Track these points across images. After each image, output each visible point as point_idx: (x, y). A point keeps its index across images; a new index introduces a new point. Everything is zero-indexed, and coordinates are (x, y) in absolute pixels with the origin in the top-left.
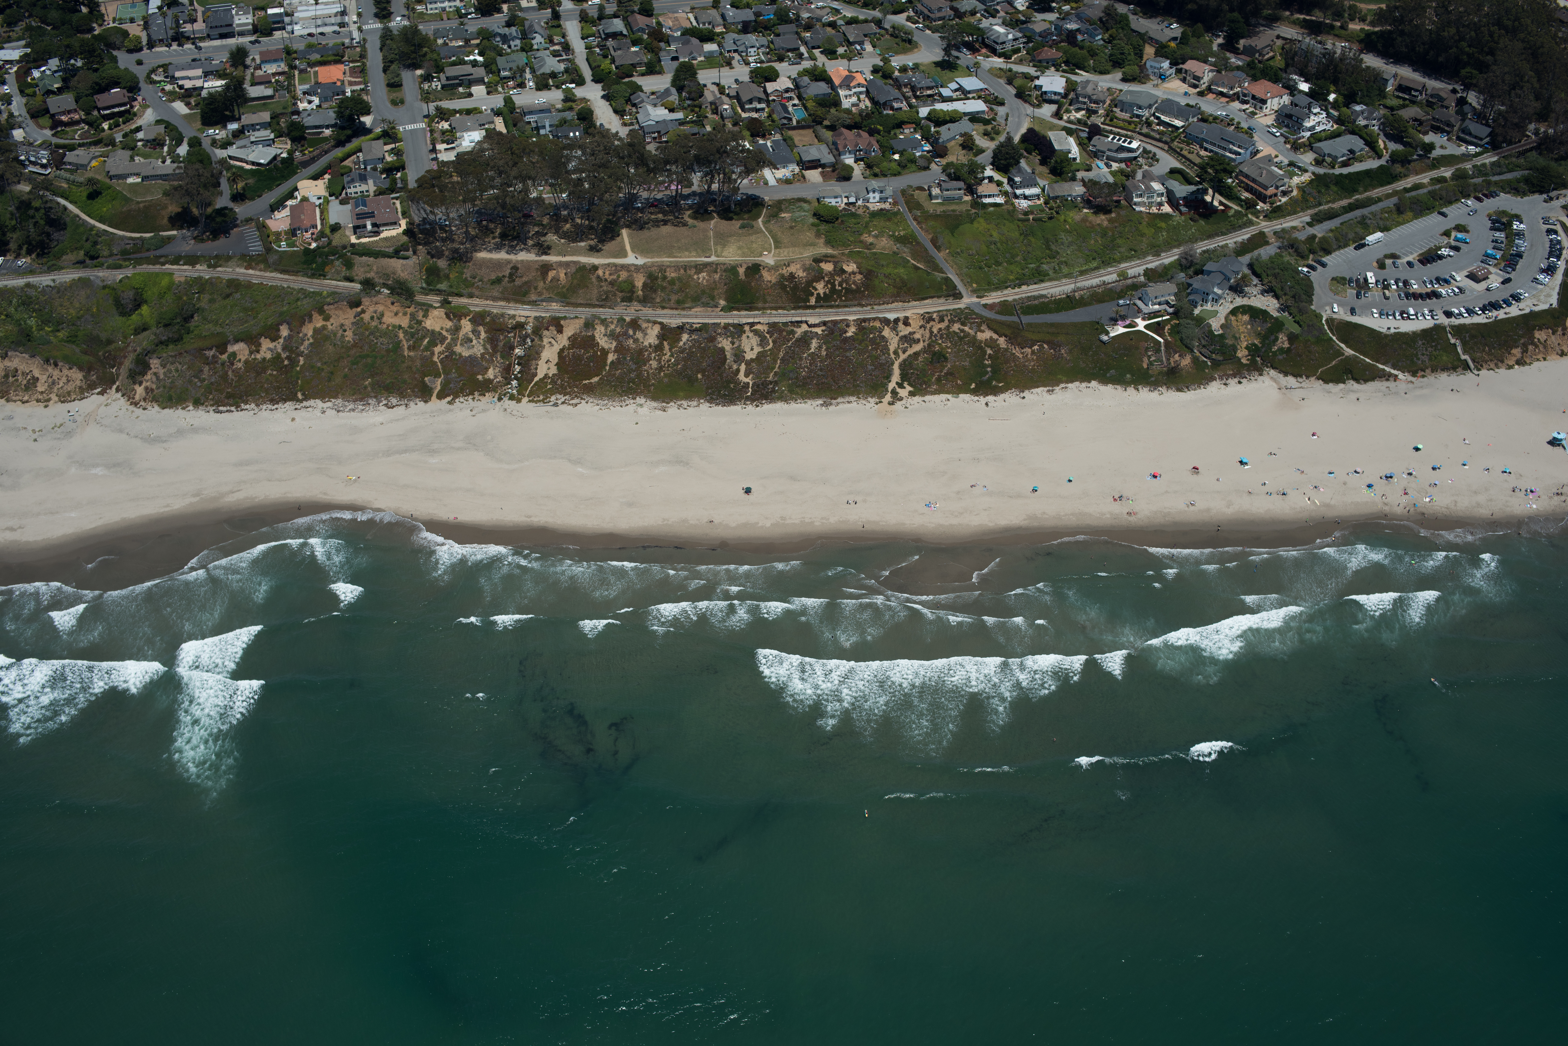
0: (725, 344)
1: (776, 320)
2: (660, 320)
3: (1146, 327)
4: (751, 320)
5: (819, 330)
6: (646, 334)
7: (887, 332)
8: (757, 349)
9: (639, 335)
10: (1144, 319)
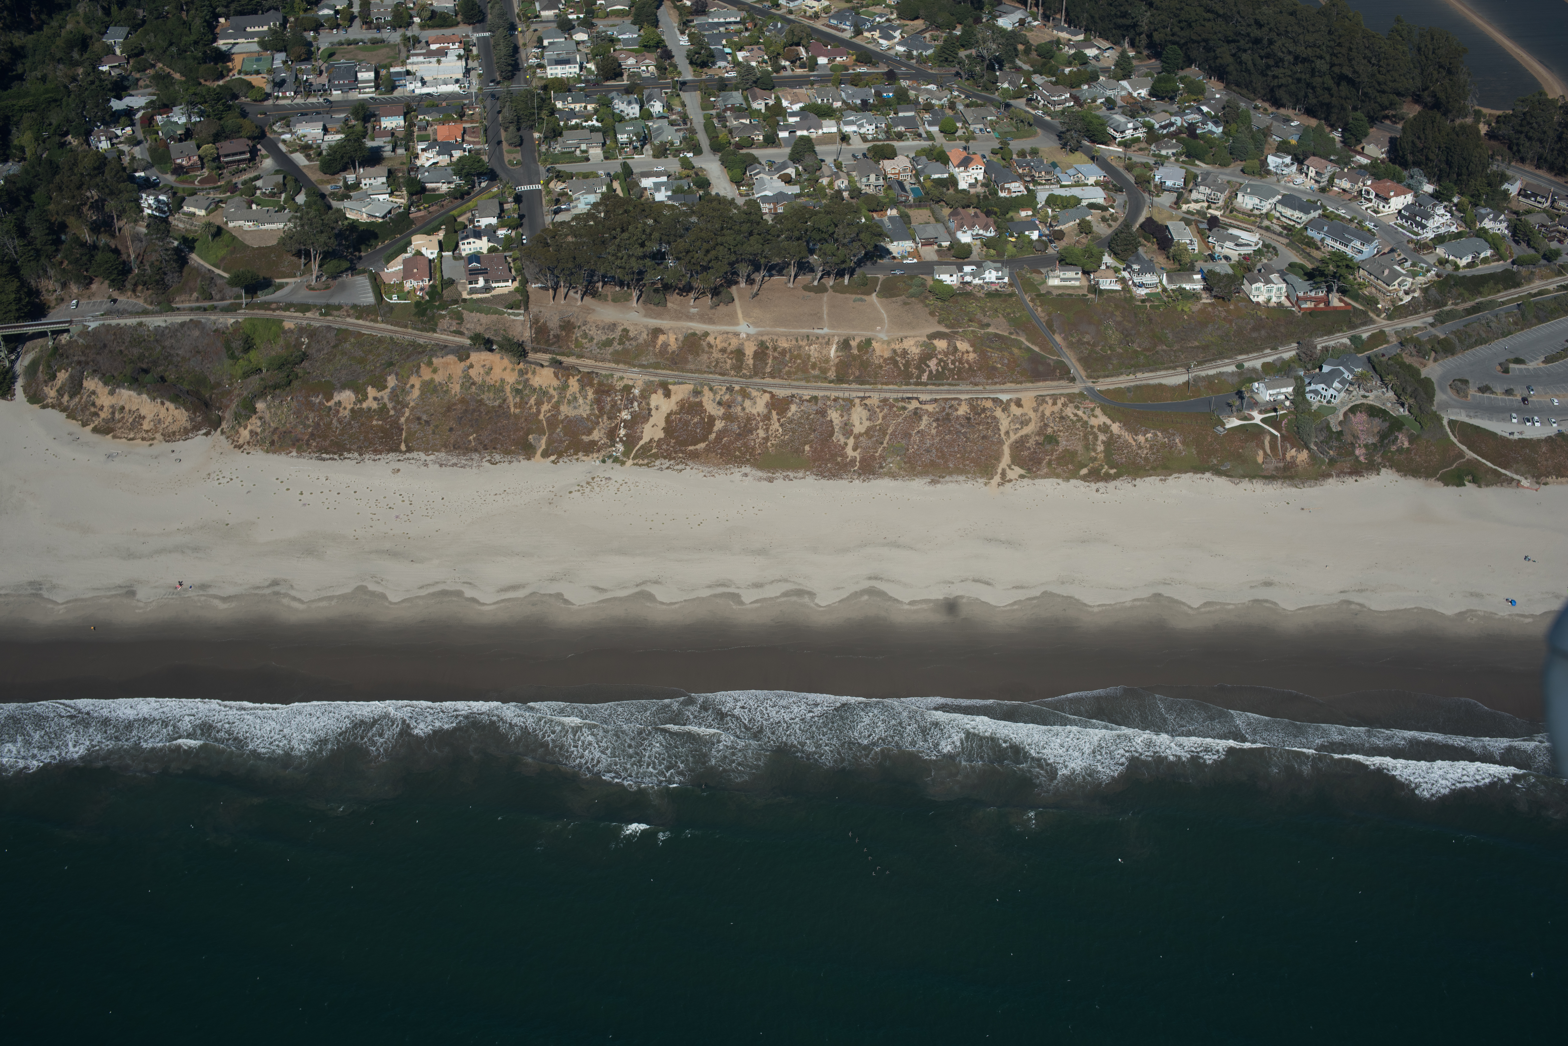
0: (834, 416)
1: (887, 395)
2: (769, 389)
3: (1263, 420)
4: (862, 394)
5: (930, 408)
6: (755, 403)
7: (999, 413)
8: (867, 424)
9: (747, 403)
10: (1260, 412)
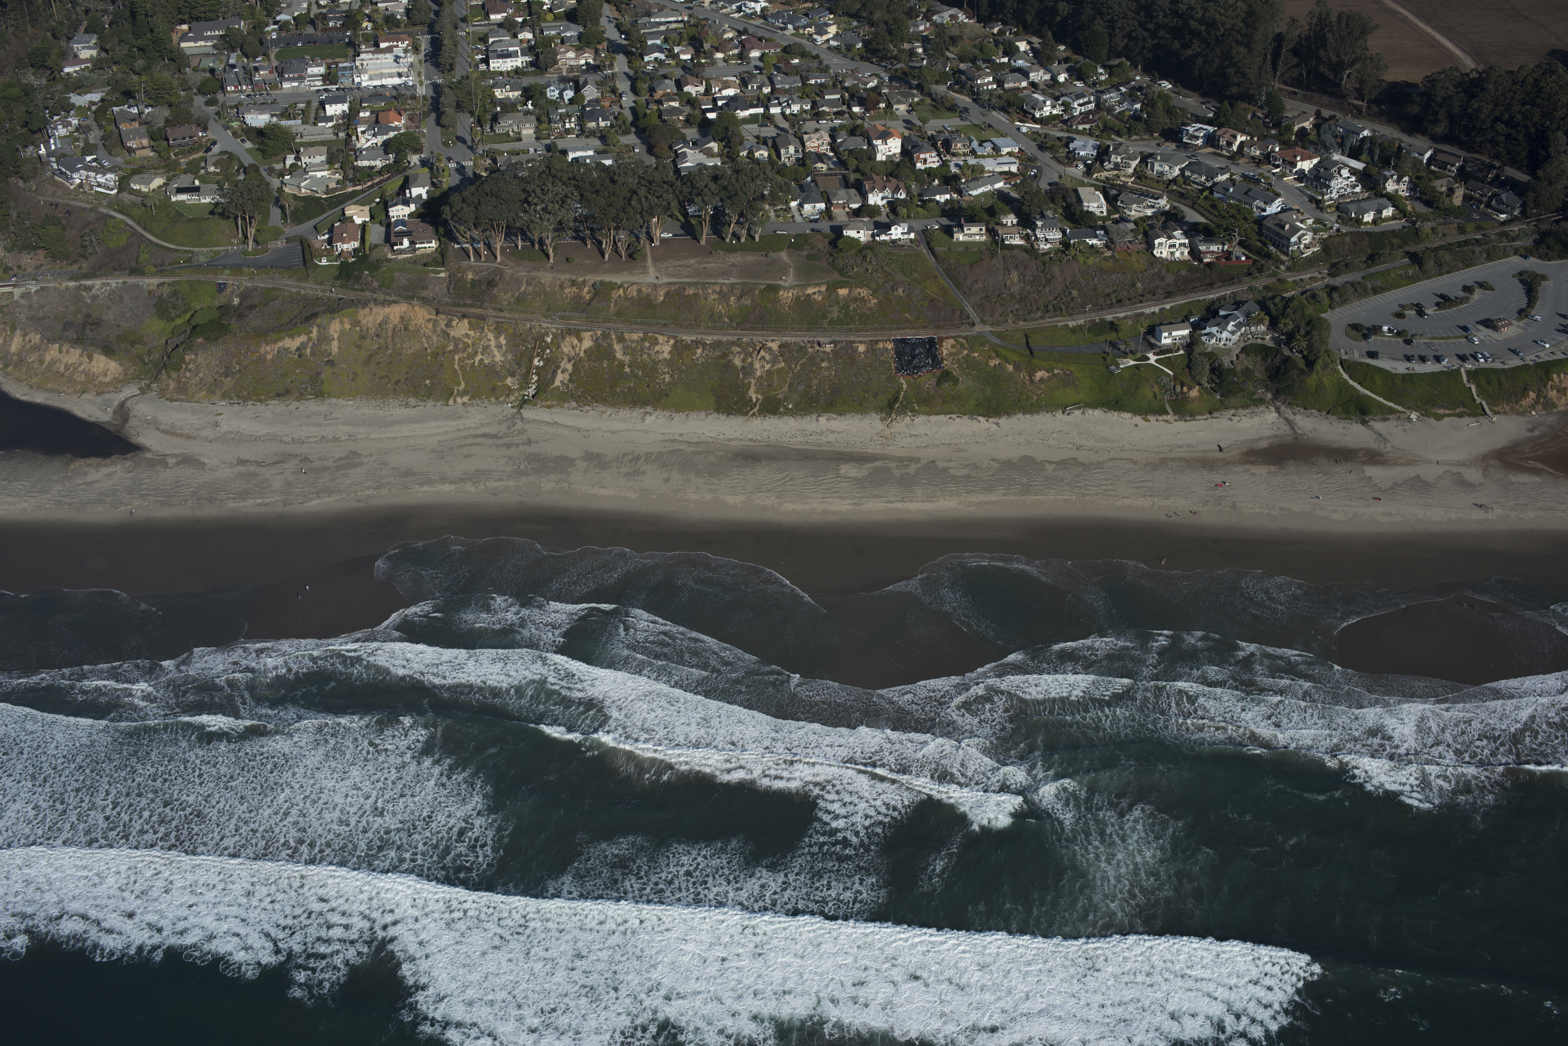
0: (737, 361)
1: (789, 340)
2: (674, 335)
3: (1156, 361)
4: (764, 339)
5: (830, 351)
6: (662, 349)
10: (1155, 354)
